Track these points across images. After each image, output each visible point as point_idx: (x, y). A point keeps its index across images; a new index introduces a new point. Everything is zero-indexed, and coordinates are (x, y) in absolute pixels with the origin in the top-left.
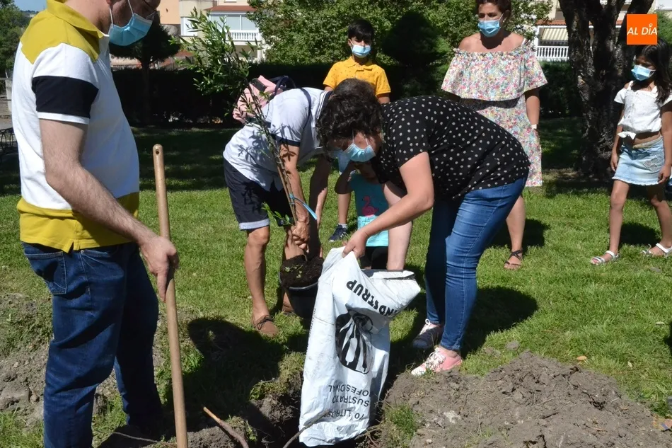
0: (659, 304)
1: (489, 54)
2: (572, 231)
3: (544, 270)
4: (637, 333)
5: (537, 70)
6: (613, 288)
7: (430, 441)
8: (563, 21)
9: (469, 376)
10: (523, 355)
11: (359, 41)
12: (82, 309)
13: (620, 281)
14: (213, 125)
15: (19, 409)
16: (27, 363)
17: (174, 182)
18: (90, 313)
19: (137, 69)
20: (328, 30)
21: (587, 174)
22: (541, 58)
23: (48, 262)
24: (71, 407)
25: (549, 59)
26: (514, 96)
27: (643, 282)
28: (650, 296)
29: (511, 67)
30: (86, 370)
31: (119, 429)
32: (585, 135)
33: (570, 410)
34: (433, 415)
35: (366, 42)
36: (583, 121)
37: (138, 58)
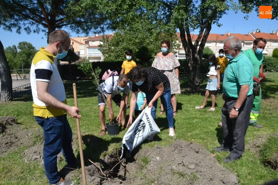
0: (212, 124)
1: (164, 57)
2: (189, 105)
3: (182, 117)
4: (207, 132)
5: (177, 62)
6: (200, 120)
7: (152, 165)
8: (184, 48)
9: (163, 147)
10: (177, 140)
11: (128, 55)
12: (52, 134)
13: (202, 118)
14: (89, 79)
15: (38, 161)
16: (39, 148)
17: (78, 96)
18: (54, 135)
19: (68, 64)
20: (121, 52)
21: (192, 89)
22: (179, 58)
23: (41, 121)
24: (51, 161)
25: (181, 58)
26: (172, 69)
27: (208, 118)
28: (210, 122)
29: (170, 61)
30: (54, 151)
31: (65, 166)
32: (191, 79)
33: (190, 154)
34: (153, 158)
35: (130, 56)
36: (191, 75)
37: (68, 62)
